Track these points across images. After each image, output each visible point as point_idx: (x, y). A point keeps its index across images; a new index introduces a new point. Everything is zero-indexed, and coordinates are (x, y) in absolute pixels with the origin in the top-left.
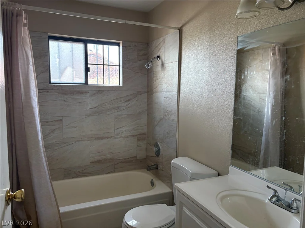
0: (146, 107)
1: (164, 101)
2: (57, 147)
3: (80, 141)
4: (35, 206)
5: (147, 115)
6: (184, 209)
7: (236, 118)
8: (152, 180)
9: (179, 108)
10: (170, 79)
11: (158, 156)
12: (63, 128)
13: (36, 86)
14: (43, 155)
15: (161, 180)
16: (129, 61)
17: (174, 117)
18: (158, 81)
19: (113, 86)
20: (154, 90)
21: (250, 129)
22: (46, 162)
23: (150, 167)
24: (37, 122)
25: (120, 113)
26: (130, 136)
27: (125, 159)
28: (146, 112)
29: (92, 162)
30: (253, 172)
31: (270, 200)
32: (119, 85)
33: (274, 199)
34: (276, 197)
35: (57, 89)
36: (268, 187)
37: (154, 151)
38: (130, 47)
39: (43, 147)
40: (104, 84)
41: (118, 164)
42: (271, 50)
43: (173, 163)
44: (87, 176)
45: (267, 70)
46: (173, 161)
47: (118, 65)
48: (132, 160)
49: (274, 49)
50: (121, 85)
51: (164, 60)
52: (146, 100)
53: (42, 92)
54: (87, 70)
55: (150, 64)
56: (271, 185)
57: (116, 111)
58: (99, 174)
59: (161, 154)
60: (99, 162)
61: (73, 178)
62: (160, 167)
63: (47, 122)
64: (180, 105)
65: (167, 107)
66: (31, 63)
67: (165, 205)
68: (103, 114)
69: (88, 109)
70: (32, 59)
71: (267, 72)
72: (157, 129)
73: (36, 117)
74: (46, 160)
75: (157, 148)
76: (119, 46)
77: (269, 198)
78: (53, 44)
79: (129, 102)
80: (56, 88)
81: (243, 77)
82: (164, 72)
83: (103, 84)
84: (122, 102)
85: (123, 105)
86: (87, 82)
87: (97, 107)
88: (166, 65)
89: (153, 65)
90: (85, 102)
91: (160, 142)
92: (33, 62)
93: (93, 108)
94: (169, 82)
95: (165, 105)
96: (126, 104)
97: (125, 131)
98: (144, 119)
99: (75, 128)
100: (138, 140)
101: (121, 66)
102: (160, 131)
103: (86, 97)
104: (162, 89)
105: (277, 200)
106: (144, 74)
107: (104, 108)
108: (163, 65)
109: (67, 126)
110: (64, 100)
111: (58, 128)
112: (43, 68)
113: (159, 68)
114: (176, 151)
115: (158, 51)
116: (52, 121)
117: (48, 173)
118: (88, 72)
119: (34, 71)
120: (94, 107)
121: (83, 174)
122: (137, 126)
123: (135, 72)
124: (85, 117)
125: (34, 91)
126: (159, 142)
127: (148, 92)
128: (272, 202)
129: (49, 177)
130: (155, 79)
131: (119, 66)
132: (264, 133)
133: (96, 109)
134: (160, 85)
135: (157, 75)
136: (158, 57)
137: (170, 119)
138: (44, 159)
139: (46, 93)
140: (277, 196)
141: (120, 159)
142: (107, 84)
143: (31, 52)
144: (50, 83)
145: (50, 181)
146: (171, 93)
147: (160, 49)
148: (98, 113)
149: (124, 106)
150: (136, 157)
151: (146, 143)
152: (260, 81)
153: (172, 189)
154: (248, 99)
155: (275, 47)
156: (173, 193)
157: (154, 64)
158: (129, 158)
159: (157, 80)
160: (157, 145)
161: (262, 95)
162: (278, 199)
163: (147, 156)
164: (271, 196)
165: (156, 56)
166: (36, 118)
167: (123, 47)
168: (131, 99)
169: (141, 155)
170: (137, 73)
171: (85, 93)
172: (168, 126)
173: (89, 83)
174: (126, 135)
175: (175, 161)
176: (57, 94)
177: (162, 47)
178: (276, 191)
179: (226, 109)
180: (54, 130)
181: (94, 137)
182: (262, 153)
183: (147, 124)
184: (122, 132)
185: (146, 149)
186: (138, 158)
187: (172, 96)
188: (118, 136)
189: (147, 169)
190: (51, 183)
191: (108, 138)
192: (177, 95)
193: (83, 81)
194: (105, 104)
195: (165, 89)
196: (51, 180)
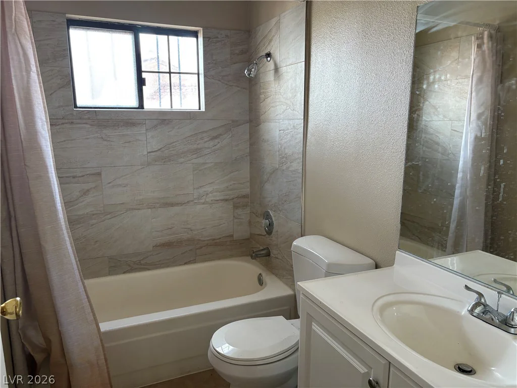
0: (248, 149)
1: (280, 137)
2: (94, 221)
3: (133, 209)
4: (57, 322)
5: (251, 163)
6: (315, 327)
7: (410, 164)
8: (260, 274)
9: (307, 148)
10: (290, 95)
11: (269, 235)
12: (103, 188)
13: (45, 111)
14: (66, 235)
15: (276, 275)
16: (215, 64)
17: (297, 166)
18: (268, 100)
19: (188, 112)
20: (262, 117)
21: (436, 183)
22: (72, 247)
23: (257, 253)
24: (52, 176)
25: (201, 160)
26: (221, 200)
27: (214, 240)
28: (248, 158)
29: (156, 246)
30: (438, 260)
31: (471, 311)
32: (200, 109)
33: (478, 310)
34: (482, 306)
35: (89, 119)
36: (467, 287)
37: (263, 226)
38: (217, 38)
39: (65, 222)
40: (172, 107)
41: (201, 248)
42: (474, 38)
43: (295, 246)
44: (149, 269)
45: (467, 77)
46: (295, 243)
47: (197, 72)
48: (226, 242)
49: (480, 38)
50: (203, 109)
51: (278, 61)
52: (248, 137)
53: (63, 124)
54: (141, 82)
55: (253, 68)
56: (471, 285)
57: (195, 156)
58: (168, 266)
59: (274, 230)
60: (168, 245)
61: (124, 273)
62: (274, 252)
63: (74, 177)
64: (308, 144)
65: (285, 148)
66: (34, 68)
67: (281, 318)
68: (172, 162)
69: (146, 153)
70: (35, 61)
71: (466, 80)
72: (268, 186)
73: (49, 168)
74: (71, 244)
75: (268, 221)
76: (197, 37)
77: (470, 308)
78: (77, 35)
79: (216, 141)
80: (86, 117)
81: (425, 87)
82: (279, 83)
83: (170, 108)
84: (206, 140)
85: (206, 145)
86: (141, 106)
87: (161, 149)
88: (283, 70)
89: (258, 70)
90: (140, 140)
91: (273, 209)
92: (36, 66)
93: (154, 152)
94: (289, 102)
95: (281, 144)
96: (212, 143)
97: (211, 192)
98: (245, 171)
99: (125, 187)
100: (236, 207)
101: (201, 74)
102: (272, 192)
103: (142, 132)
104: (276, 116)
105: (483, 311)
106: (244, 88)
107: (173, 150)
108: (276, 69)
109: (110, 183)
110: (102, 138)
111: (94, 188)
112: (61, 79)
113: (271, 76)
114: (302, 226)
115: (268, 45)
116: (83, 176)
117: (77, 265)
118: (144, 87)
119: (40, 83)
120: (156, 149)
121: (142, 266)
122: (233, 182)
123: (226, 84)
124: (140, 167)
125: (41, 119)
126: (271, 210)
127: (250, 121)
128: (475, 314)
129: (79, 273)
130: (262, 96)
131: (198, 74)
132: (457, 192)
133: (158, 153)
134: (272, 107)
135: (267, 89)
136: (269, 55)
137: (290, 169)
138: (69, 242)
139: (68, 126)
140: (483, 304)
141: (204, 241)
142: (177, 107)
143: (33, 46)
144: (76, 106)
145: (81, 279)
146: (291, 122)
147: (270, 41)
148: (163, 160)
149: (209, 148)
150: (232, 236)
151: (249, 212)
152: (453, 97)
153: (294, 290)
154: (431, 131)
155: (482, 34)
156: (295, 296)
157: (261, 70)
158: (220, 238)
159: (267, 98)
160: (267, 216)
161: (456, 123)
162: (484, 309)
163: (251, 234)
164: (473, 305)
165: (264, 53)
166: (50, 170)
167: (203, 38)
168: (221, 135)
169: (241, 232)
170: (231, 86)
171: (140, 124)
172: (287, 182)
173: (145, 107)
174: (215, 199)
175: (299, 243)
176: (89, 126)
177: (274, 36)
178: (481, 295)
179: (391, 147)
180: (88, 190)
181: (158, 203)
182: (453, 226)
183: (251, 180)
184: (207, 194)
185: (250, 222)
186: (235, 237)
187: (294, 126)
188: (201, 201)
189: (252, 257)
190: (83, 284)
191: (181, 204)
192: (302, 125)
193: (134, 103)
194: (174, 144)
195: (281, 114)
196: (83, 278)
